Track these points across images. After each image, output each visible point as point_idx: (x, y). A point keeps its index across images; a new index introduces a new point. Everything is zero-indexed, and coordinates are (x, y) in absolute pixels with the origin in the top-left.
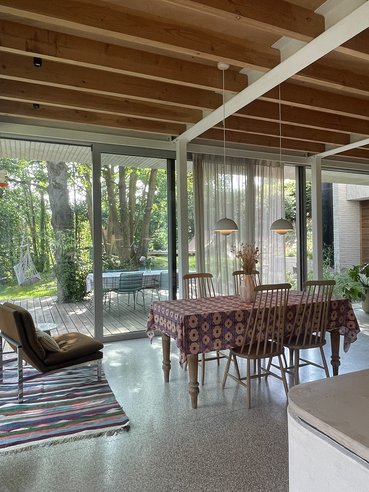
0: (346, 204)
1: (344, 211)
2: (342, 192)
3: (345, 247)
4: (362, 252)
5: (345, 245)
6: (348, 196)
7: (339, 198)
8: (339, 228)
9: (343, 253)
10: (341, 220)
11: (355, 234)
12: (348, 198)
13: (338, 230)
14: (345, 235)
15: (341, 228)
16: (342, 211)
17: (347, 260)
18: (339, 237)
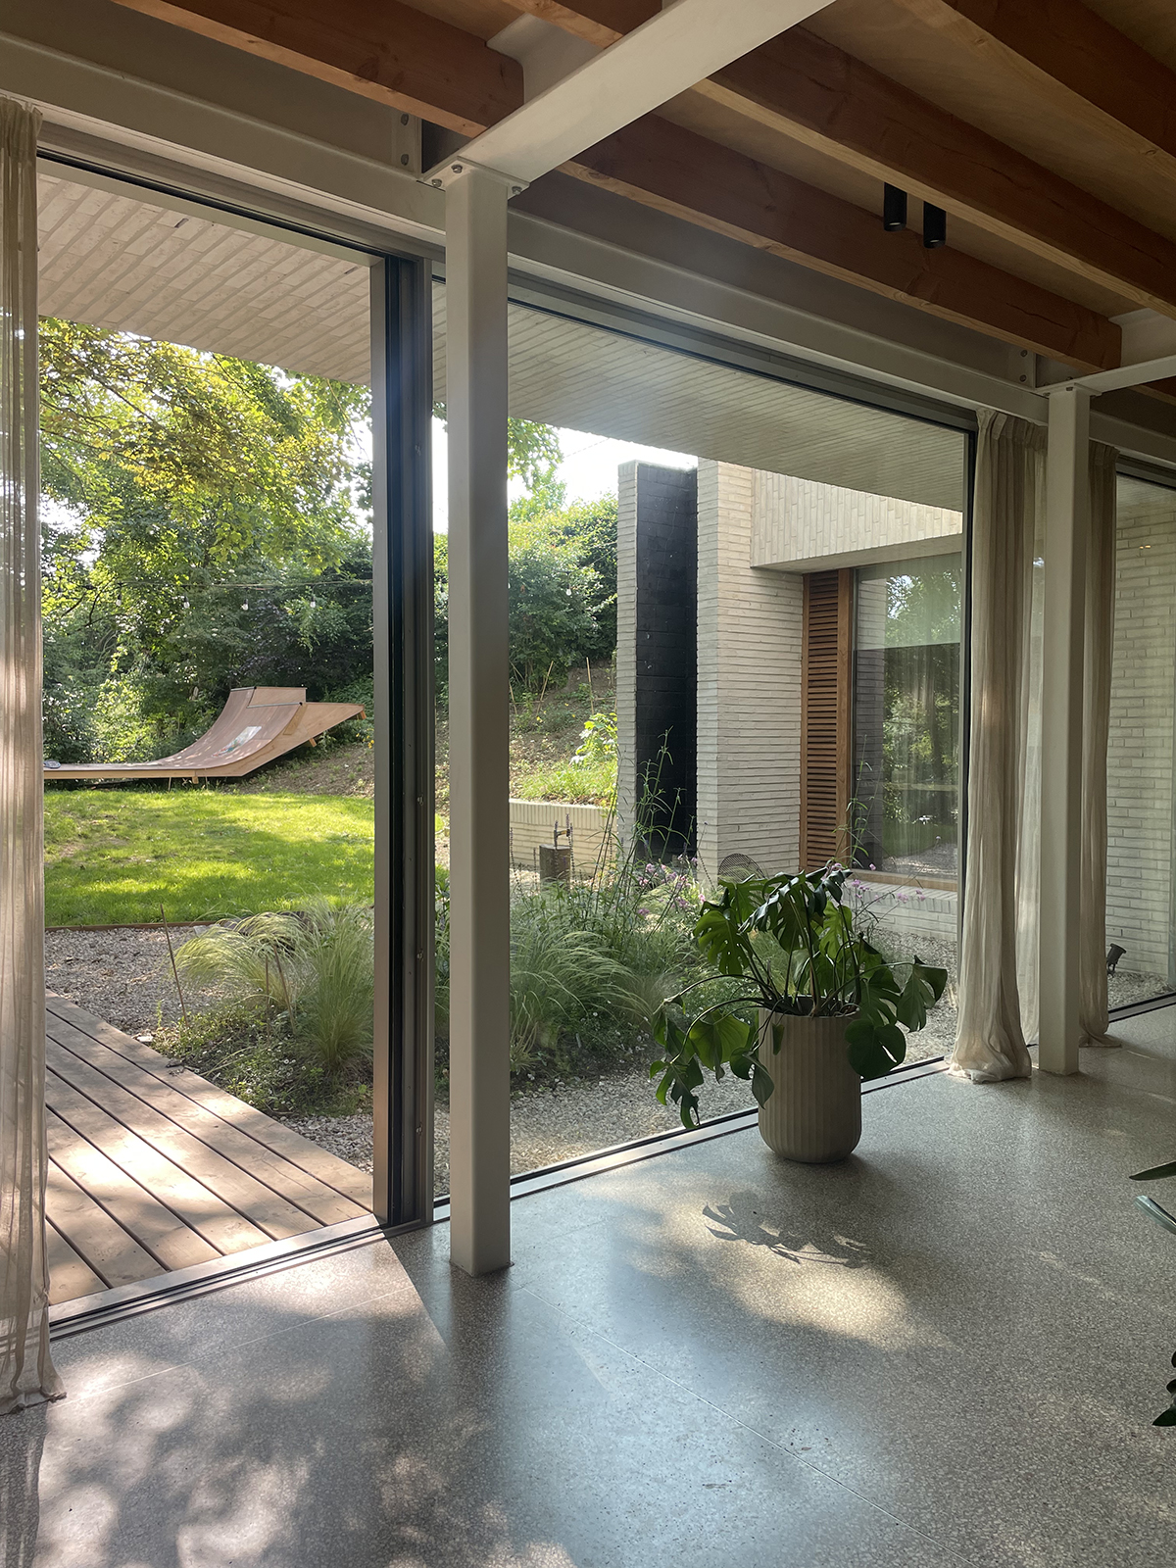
0: (749, 583)
1: (740, 613)
2: (732, 531)
3: (742, 765)
4: (805, 789)
5: (741, 757)
6: (757, 547)
7: (720, 554)
8: (715, 685)
9: (732, 789)
10: (724, 653)
11: (780, 710)
12: (756, 557)
13: (715, 692)
14: (742, 717)
15: (728, 685)
16: (732, 612)
17: (746, 820)
18: (716, 725)
